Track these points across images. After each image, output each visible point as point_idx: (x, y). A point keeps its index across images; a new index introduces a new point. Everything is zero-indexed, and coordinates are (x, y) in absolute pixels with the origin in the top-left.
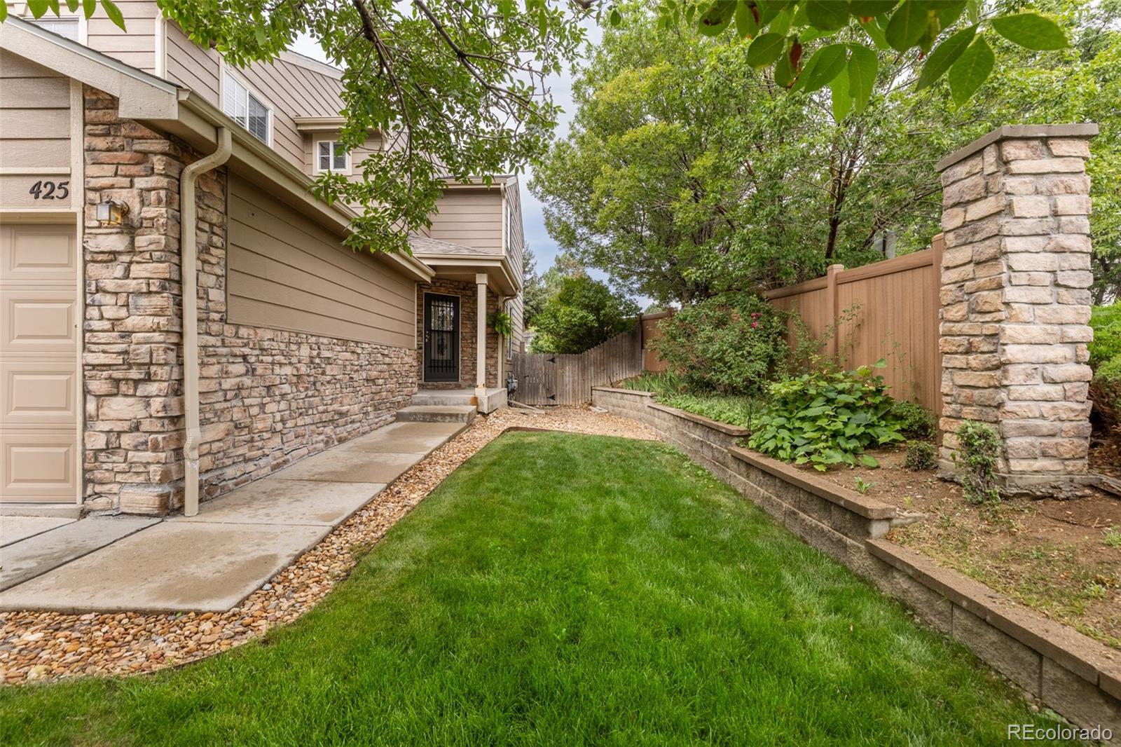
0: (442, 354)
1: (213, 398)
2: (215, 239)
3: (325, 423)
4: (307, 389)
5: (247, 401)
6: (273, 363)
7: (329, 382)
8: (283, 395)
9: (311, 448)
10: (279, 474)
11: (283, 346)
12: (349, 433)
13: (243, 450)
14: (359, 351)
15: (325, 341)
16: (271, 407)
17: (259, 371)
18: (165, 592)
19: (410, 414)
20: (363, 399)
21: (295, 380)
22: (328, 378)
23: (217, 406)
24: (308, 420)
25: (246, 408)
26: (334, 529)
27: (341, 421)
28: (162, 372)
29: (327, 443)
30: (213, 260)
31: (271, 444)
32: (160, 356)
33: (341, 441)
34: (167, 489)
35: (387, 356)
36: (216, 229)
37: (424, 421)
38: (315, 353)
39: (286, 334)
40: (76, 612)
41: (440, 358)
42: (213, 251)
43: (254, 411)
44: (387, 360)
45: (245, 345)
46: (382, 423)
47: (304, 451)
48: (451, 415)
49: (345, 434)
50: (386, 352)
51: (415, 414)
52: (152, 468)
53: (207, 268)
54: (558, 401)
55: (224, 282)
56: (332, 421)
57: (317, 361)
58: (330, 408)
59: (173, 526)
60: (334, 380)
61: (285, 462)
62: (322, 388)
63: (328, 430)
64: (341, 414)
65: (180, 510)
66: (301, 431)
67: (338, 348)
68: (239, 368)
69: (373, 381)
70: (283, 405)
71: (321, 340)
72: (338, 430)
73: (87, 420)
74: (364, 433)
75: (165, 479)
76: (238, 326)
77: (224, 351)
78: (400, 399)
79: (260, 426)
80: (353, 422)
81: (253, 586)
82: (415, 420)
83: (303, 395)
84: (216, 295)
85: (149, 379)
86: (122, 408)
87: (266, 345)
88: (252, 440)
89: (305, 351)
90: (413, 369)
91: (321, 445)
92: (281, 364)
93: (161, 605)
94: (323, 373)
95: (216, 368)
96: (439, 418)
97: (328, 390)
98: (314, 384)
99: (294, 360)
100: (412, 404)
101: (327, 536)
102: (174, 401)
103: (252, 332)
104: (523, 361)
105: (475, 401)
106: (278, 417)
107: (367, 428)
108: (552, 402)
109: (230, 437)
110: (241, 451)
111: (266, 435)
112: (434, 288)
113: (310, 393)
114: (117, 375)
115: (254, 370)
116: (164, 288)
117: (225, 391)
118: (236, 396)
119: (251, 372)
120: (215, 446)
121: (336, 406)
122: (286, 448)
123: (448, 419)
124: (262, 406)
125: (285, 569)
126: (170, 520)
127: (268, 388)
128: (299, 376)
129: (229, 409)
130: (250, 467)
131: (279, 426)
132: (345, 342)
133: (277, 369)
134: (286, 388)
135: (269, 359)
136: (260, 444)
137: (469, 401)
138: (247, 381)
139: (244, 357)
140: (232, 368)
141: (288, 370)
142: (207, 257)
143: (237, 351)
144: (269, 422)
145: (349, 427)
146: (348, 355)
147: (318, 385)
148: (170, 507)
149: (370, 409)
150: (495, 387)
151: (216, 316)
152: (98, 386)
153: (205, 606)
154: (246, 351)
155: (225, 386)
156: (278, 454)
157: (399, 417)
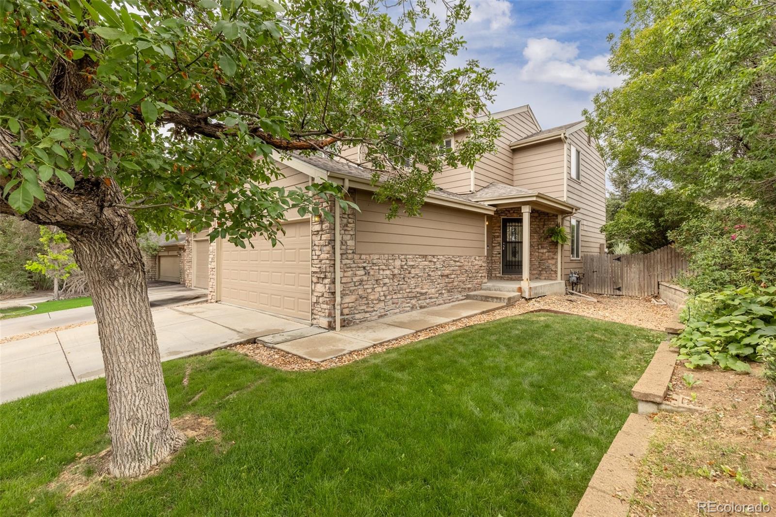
0: (515, 257)
1: (350, 285)
2: (350, 220)
3: (412, 298)
4: (399, 281)
5: (365, 287)
6: (379, 269)
7: (413, 277)
8: (385, 284)
9: (401, 309)
10: (381, 320)
11: (385, 261)
12: (428, 304)
13: (364, 307)
14: (435, 260)
15: (411, 257)
16: (378, 289)
17: (372, 273)
18: (307, 354)
19: (474, 296)
20: (438, 286)
21: (391, 277)
22: (413, 275)
23: (351, 288)
24: (400, 296)
25: (365, 289)
26: (374, 345)
27: (422, 297)
28: (328, 275)
29: (412, 308)
30: (349, 229)
31: (378, 306)
32: (328, 270)
33: (421, 307)
34: (330, 319)
35: (458, 261)
36: (350, 216)
37: (482, 300)
38: (404, 263)
39: (386, 256)
40: (288, 353)
41: (514, 259)
42: (349, 225)
43: (369, 291)
44: (458, 264)
45: (364, 262)
46: (454, 300)
47: (398, 311)
48: (497, 298)
49: (425, 304)
50: (457, 260)
51: (477, 296)
52: (326, 311)
53: (346, 233)
54: (624, 292)
55: (354, 237)
56: (416, 297)
57: (405, 267)
58: (413, 290)
59: (331, 334)
60: (417, 276)
61: (385, 315)
62: (409, 281)
63: (414, 301)
64: (422, 294)
65: (334, 329)
66: (396, 301)
67: (420, 260)
68: (362, 272)
69: (447, 276)
70: (385, 288)
71: (408, 256)
72: (420, 302)
73: (313, 291)
74: (439, 305)
75: (330, 315)
76: (361, 254)
77: (354, 265)
78: (470, 286)
79: (372, 297)
80: (430, 298)
81: (330, 357)
82: (476, 299)
83: (396, 284)
84: (351, 243)
85: (325, 278)
86: (320, 288)
87: (375, 261)
88: (368, 304)
89: (398, 263)
90: (483, 268)
91: (408, 309)
92: (383, 270)
93: (304, 356)
94: (410, 273)
95: (351, 272)
96: (490, 299)
97: (413, 281)
98: (404, 278)
99: (390, 267)
100: (481, 289)
101: (370, 347)
102: (332, 286)
103: (368, 256)
104: (592, 260)
105: (520, 290)
106: (382, 294)
107: (442, 302)
108: (618, 292)
109: (358, 302)
110: (362, 308)
111: (375, 302)
112: (509, 215)
113: (401, 283)
114: (318, 276)
115: (369, 273)
116: (329, 243)
117: (355, 282)
118: (360, 284)
119: (367, 273)
120: (350, 305)
121: (418, 290)
122: (386, 308)
123: (495, 300)
124: (373, 289)
125: (344, 355)
126: (331, 331)
127: (377, 280)
128: (394, 275)
129: (356, 290)
130: (367, 315)
131: (383, 298)
132: (425, 257)
133: (381, 272)
134: (387, 281)
135: (377, 268)
136: (372, 305)
137: (516, 289)
138: (365, 278)
139: (364, 268)
140: (358, 273)
141: (388, 272)
142: (346, 228)
143: (360, 265)
144: (377, 296)
145: (428, 301)
146: (426, 263)
147: (406, 279)
148: (331, 327)
149: (444, 291)
150: (555, 280)
151: (351, 251)
152: (315, 280)
153: (313, 360)
154: (365, 265)
155: (354, 280)
156: (383, 310)
157: (468, 297)
